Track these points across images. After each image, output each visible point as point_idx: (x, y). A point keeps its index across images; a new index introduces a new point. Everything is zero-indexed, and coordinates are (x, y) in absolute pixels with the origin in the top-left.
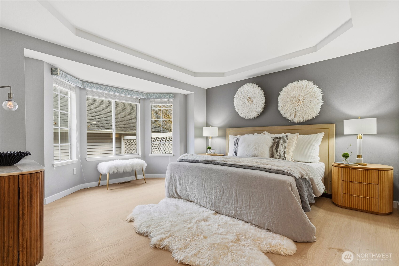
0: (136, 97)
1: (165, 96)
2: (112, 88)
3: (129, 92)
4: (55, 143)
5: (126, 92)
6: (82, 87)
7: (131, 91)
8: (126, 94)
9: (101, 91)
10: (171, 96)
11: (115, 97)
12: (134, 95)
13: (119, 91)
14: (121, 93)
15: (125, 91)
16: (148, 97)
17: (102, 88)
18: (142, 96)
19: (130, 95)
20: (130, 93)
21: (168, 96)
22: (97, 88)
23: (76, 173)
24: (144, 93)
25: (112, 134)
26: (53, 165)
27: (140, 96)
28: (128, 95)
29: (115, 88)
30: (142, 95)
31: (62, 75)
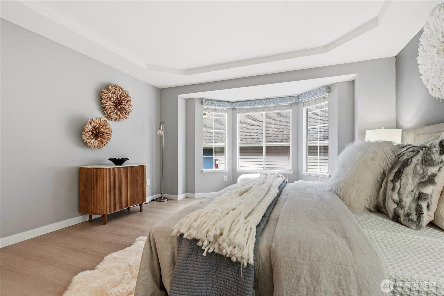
0: (283, 103)
1: (316, 93)
2: (256, 101)
3: (274, 100)
4: (204, 155)
5: (271, 101)
6: (233, 108)
7: (276, 98)
8: (271, 103)
9: (247, 107)
10: (323, 90)
11: (263, 109)
12: (280, 102)
13: (263, 103)
14: (265, 104)
15: (269, 101)
16: (299, 100)
17: (247, 105)
18: (291, 101)
19: (276, 104)
20: (276, 102)
21: (320, 91)
22: (243, 105)
23: (226, 181)
24: (293, 97)
25: (262, 147)
26: (202, 171)
27: (288, 102)
28: (273, 104)
29: (259, 101)
30: (291, 99)
31: (208, 104)
